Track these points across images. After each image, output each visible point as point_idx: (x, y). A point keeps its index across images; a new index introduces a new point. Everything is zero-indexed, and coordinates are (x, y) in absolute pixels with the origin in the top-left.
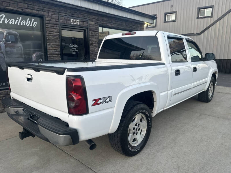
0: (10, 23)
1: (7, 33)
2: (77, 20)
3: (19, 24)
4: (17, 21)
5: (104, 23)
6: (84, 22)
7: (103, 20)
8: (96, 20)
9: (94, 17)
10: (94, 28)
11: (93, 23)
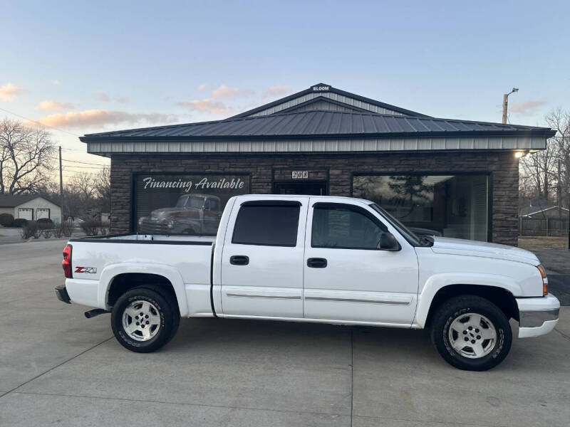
0: (212, 187)
1: (208, 199)
2: (304, 172)
3: (221, 187)
4: (219, 183)
5: (366, 167)
6: (317, 172)
7: (363, 164)
8: (347, 165)
9: (340, 161)
10: (340, 180)
11: (337, 172)
